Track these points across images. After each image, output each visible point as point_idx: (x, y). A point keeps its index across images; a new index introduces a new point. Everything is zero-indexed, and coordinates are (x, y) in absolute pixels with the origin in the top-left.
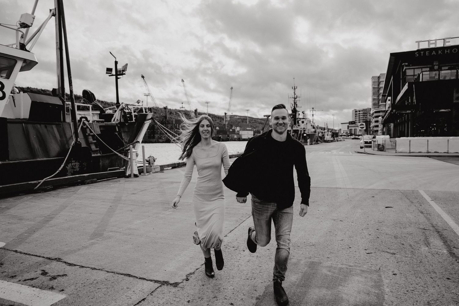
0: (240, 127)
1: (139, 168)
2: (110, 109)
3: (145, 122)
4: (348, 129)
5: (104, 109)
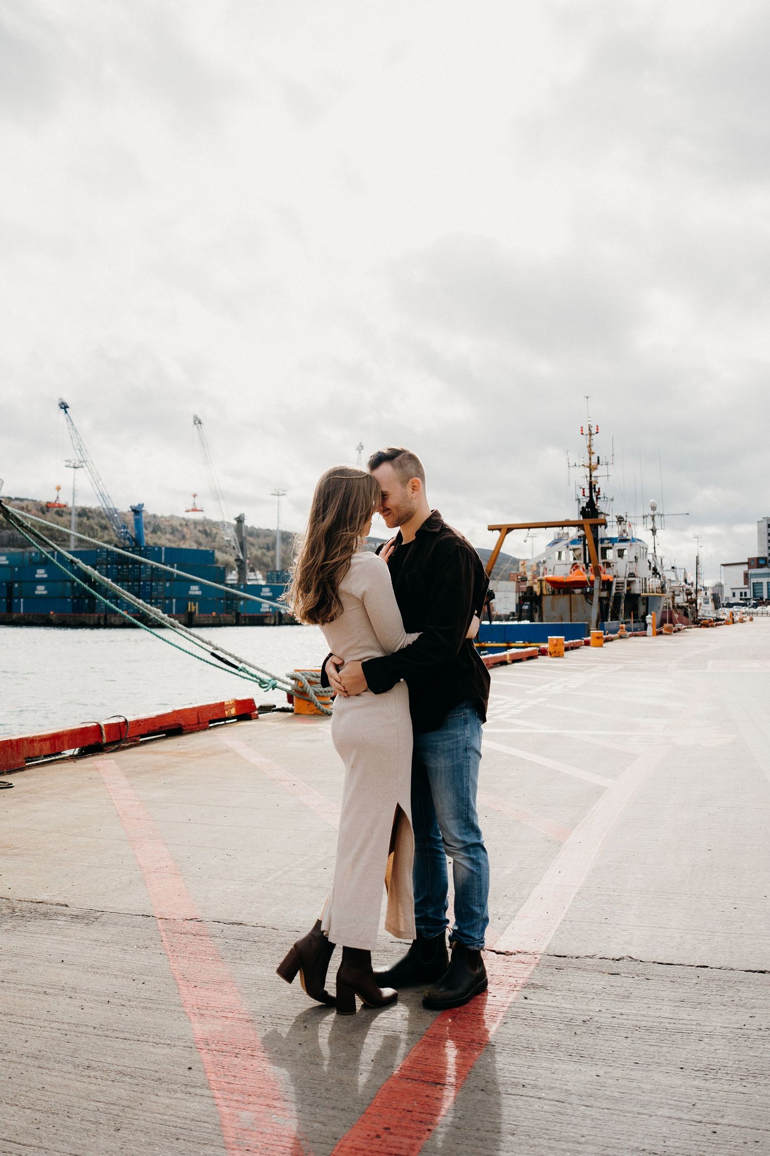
4: (746, 582)
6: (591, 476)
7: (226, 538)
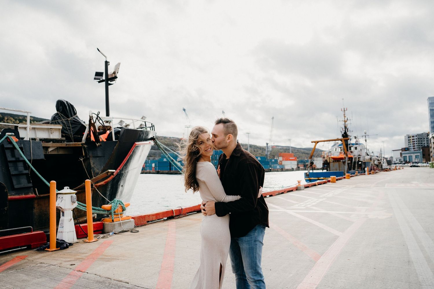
0: (283, 157)
4: (401, 156)
6: (345, 124)
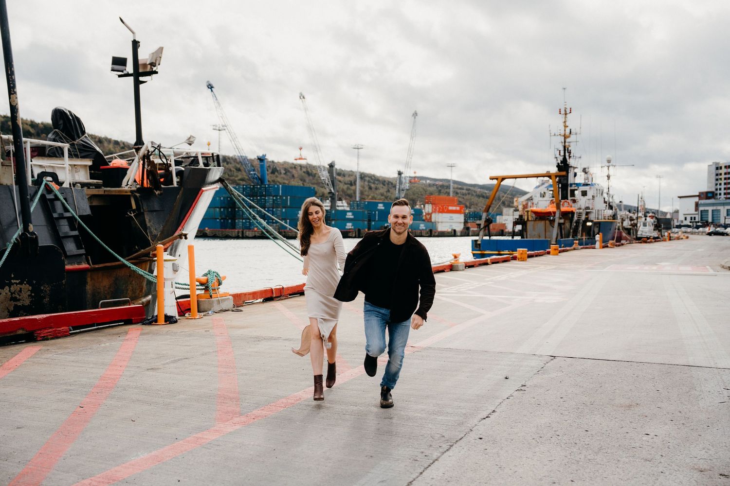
0: (434, 204)
1: (178, 300)
2: (122, 157)
3: (203, 189)
4: (696, 210)
5: (105, 157)
6: (565, 142)
7: (323, 178)
